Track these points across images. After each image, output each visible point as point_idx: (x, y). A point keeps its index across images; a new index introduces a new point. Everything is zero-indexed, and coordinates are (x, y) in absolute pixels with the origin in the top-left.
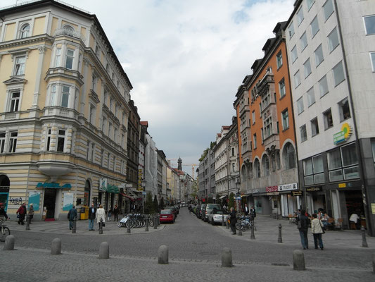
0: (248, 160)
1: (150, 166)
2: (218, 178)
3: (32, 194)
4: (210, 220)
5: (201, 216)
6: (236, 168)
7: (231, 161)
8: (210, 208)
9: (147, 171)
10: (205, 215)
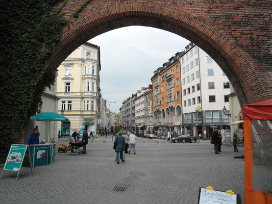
0: (158, 109)
2: (137, 115)
3: (81, 127)
7: (147, 108)
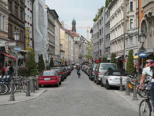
0: (150, 14)
1: (39, 25)
2: (113, 37)
4: (104, 82)
5: (94, 78)
6: (134, 26)
7: (128, 17)
8: (104, 69)
9: (36, 30)
10: (97, 77)
